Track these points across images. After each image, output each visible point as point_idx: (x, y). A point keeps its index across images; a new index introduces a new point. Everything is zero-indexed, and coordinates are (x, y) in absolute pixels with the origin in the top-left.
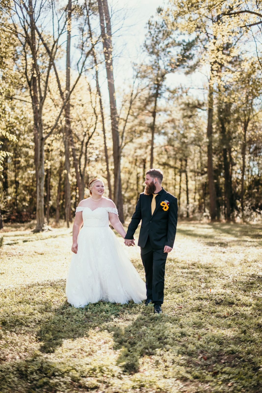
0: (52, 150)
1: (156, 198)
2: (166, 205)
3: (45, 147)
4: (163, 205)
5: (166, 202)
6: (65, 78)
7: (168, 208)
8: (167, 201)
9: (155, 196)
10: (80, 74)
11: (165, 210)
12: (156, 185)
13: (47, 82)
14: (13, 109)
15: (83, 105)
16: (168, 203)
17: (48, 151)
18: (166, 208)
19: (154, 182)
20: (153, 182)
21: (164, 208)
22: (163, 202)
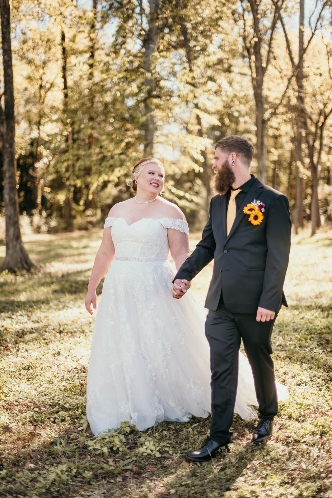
0: (280, 136)
1: (237, 198)
2: (257, 212)
3: (271, 132)
4: (248, 212)
5: (255, 204)
6: (297, 41)
7: (261, 217)
8: (259, 203)
9: (234, 194)
10: (313, 34)
11: (255, 223)
12: (234, 169)
13: (270, 45)
14: (230, 83)
15: (321, 75)
16: (260, 207)
17: (276, 137)
18: (256, 218)
19: (230, 162)
20: (227, 162)
21: (251, 219)
22: (249, 206)
